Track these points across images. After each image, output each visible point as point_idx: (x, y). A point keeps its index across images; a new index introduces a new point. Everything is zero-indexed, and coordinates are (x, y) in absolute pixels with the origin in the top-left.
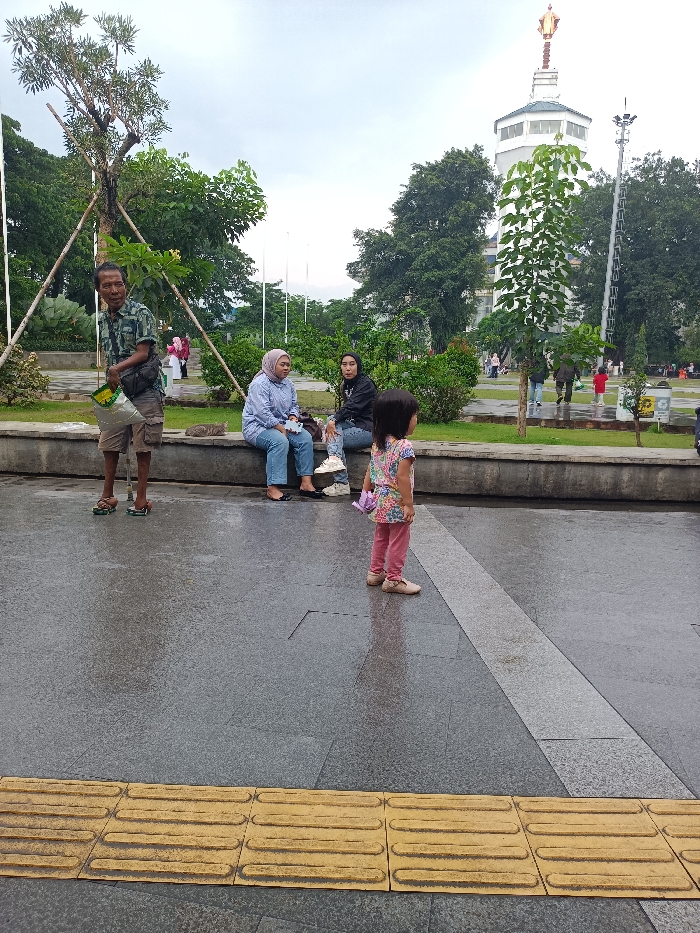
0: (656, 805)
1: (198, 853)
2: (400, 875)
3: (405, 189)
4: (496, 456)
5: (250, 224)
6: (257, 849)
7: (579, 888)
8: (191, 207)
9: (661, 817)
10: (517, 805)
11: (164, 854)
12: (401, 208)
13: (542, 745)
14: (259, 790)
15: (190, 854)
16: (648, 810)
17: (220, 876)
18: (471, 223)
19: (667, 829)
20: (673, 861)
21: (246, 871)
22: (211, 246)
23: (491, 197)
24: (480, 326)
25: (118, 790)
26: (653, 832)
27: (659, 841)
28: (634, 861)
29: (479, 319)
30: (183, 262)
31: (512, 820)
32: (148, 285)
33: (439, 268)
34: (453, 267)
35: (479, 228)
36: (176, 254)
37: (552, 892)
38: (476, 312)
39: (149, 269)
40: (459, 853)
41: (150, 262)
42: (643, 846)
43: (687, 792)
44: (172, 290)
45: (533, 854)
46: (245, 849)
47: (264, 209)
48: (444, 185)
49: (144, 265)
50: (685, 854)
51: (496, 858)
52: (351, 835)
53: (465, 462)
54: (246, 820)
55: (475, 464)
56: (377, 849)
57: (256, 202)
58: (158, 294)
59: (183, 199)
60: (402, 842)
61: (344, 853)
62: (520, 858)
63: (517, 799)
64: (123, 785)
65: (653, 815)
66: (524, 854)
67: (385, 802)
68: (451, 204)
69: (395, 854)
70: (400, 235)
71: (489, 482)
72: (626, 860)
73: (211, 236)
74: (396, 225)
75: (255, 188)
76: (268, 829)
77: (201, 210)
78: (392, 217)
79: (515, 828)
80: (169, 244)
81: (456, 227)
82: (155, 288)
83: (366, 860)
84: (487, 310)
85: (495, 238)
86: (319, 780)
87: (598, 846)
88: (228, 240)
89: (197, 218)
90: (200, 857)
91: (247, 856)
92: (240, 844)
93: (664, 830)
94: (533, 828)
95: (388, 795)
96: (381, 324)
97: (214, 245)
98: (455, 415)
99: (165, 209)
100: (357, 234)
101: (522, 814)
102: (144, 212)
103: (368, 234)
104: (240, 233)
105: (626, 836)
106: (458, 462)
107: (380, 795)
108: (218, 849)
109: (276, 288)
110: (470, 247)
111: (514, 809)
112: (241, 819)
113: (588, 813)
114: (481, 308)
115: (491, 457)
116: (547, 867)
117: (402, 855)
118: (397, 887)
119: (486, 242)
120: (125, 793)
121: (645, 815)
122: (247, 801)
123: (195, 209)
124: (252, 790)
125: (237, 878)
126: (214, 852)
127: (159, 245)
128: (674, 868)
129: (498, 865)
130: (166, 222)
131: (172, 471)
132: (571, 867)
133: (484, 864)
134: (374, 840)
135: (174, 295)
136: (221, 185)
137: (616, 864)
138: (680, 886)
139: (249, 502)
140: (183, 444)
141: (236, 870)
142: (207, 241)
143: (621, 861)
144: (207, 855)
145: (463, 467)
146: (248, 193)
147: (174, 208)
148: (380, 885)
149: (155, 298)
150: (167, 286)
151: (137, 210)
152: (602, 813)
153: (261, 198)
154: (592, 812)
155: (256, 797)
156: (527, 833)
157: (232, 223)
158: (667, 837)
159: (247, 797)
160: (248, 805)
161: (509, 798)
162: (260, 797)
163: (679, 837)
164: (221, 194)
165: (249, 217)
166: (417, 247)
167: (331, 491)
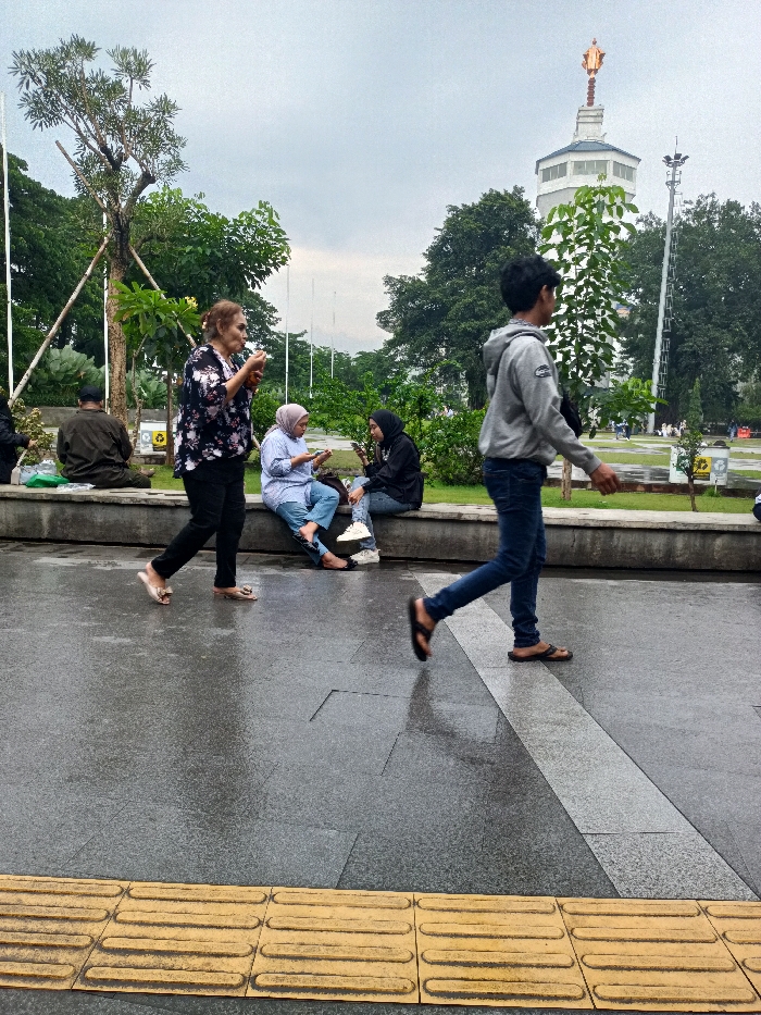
0: (716, 908)
1: (207, 960)
2: (431, 985)
3: (439, 233)
5: (272, 269)
6: (272, 957)
7: (630, 1001)
8: (208, 252)
9: (721, 921)
10: (561, 907)
11: (167, 961)
12: (435, 254)
13: (589, 839)
14: (276, 889)
15: (197, 962)
16: (706, 911)
17: (231, 987)
19: (728, 935)
20: (734, 970)
21: (260, 980)
22: (230, 293)
23: (533, 242)
25: (119, 889)
26: (713, 937)
27: (718, 947)
28: (691, 970)
30: (199, 311)
31: (555, 924)
32: (161, 335)
33: (477, 317)
34: (492, 317)
36: (192, 302)
37: (600, 1005)
39: (163, 317)
40: (497, 961)
41: (166, 310)
42: (701, 953)
43: (750, 892)
44: (187, 341)
45: (578, 961)
46: (259, 956)
47: (288, 253)
48: (482, 229)
49: (157, 313)
50: (747, 963)
51: (538, 966)
52: (377, 940)
54: (260, 923)
56: (407, 956)
57: (278, 245)
58: (172, 344)
59: (200, 243)
60: (434, 948)
61: (368, 961)
62: (565, 967)
63: (562, 900)
64: (125, 884)
65: (712, 918)
66: (568, 962)
67: (416, 903)
68: (489, 250)
69: (426, 961)
70: (433, 283)
72: (682, 970)
73: (230, 283)
74: (430, 272)
75: (279, 231)
76: (285, 933)
77: (220, 255)
78: (426, 263)
79: (559, 933)
80: (185, 291)
81: (495, 274)
82: (170, 339)
83: (392, 969)
86: (342, 878)
87: (652, 952)
88: (248, 286)
89: (212, 262)
90: (208, 964)
91: (261, 963)
92: (254, 950)
93: (724, 935)
95: (418, 895)
96: (414, 377)
97: (233, 292)
99: (180, 254)
100: (389, 280)
101: (567, 916)
102: (158, 256)
103: (401, 281)
104: (261, 279)
105: (682, 942)
107: (410, 895)
108: (229, 956)
109: (299, 339)
111: (558, 911)
112: (255, 922)
113: (640, 915)
116: (594, 977)
117: (433, 963)
118: (426, 999)
120: (126, 892)
121: (703, 918)
122: (262, 902)
123: (212, 253)
124: (267, 890)
125: (250, 988)
126: (224, 959)
127: (174, 292)
128: (737, 978)
129: (540, 974)
130: (182, 267)
132: (621, 976)
133: (523, 974)
134: (403, 945)
136: (241, 228)
137: (672, 974)
138: (742, 998)
139: (271, 571)
141: (250, 980)
142: (226, 289)
143: (676, 970)
144: (216, 963)
146: (271, 236)
147: (190, 252)
148: (408, 996)
149: (169, 349)
150: (182, 337)
151: (151, 254)
152: (655, 916)
153: (283, 241)
154: (645, 915)
155: (272, 897)
156: (573, 938)
157: (253, 269)
158: (728, 944)
159: (261, 897)
160: (263, 906)
161: (552, 899)
162: (276, 898)
163: (742, 943)
164: (241, 237)
165: (271, 262)
166: (452, 295)
167: (359, 558)
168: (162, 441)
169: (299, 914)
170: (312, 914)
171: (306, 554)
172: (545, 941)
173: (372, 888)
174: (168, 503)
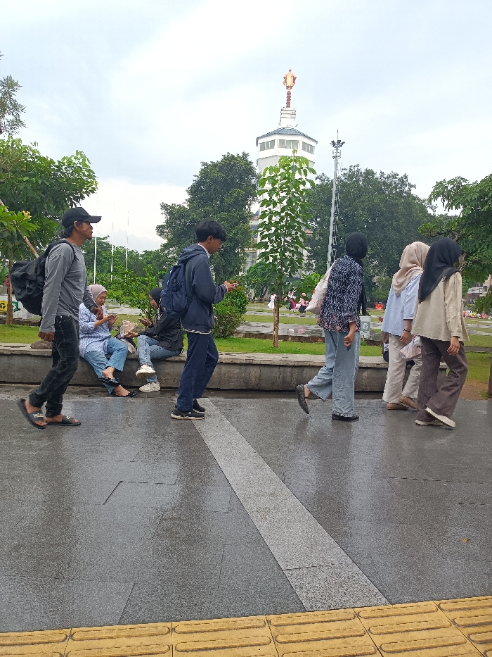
0: (364, 612)
3: (196, 178)
4: (259, 362)
5: (85, 195)
8: (40, 181)
9: (367, 621)
10: (269, 622)
12: (194, 191)
13: (286, 572)
14: (74, 630)
16: (358, 615)
18: (241, 203)
19: (371, 629)
20: (375, 653)
22: (55, 210)
23: (254, 186)
24: (248, 272)
26: (362, 632)
27: (366, 638)
29: (247, 268)
30: (32, 221)
31: (265, 633)
32: (5, 236)
35: (247, 207)
36: (27, 215)
38: (245, 263)
39: (5, 224)
41: (7, 219)
42: (356, 644)
43: (384, 600)
44: (24, 240)
47: (96, 186)
48: (222, 177)
49: (2, 221)
50: (383, 646)
53: (237, 367)
55: (243, 368)
57: (89, 180)
58: (13, 243)
59: (34, 175)
63: (270, 617)
65: (361, 619)
67: (172, 630)
68: (227, 190)
70: (193, 208)
71: (254, 379)
73: (56, 202)
74: (191, 202)
75: (89, 171)
77: (48, 184)
78: (188, 197)
79: (268, 640)
80: (23, 207)
81: (231, 206)
82: (11, 238)
84: (252, 262)
85: (257, 214)
86: (122, 617)
87: (326, 647)
88: (68, 206)
89: (44, 189)
93: (369, 629)
94: (280, 638)
95: (175, 624)
97: (57, 209)
98: (232, 334)
99: (21, 182)
100: (164, 206)
101: (272, 627)
102: (4, 183)
103: (172, 207)
104: (78, 202)
105: (344, 637)
106: (233, 366)
107: (169, 625)
109: (105, 241)
110: (241, 219)
111: (267, 625)
113: (319, 622)
114: (249, 260)
115: (255, 362)
119: (251, 216)
121: (357, 620)
122: (63, 641)
123: (43, 182)
124: (67, 631)
127: (14, 207)
130: (21, 190)
131: (18, 376)
135: (26, 244)
136: (64, 167)
139: (80, 399)
140: (28, 355)
142: (52, 207)
145: (236, 370)
146: (84, 174)
147: (27, 181)
149: (11, 246)
150: (20, 237)
152: (328, 622)
153: (93, 177)
154: (322, 622)
155: (71, 636)
156: (276, 643)
157: (72, 195)
158: (372, 635)
159: (64, 636)
160: (64, 644)
161: (263, 617)
162: (75, 636)
163: (379, 634)
164: (63, 173)
165: (84, 190)
166: (204, 217)
167: (145, 388)
168: (4, 307)
169: (90, 647)
170: (100, 646)
171: (104, 387)
172: (259, 647)
173: (144, 622)
174: (5, 352)
